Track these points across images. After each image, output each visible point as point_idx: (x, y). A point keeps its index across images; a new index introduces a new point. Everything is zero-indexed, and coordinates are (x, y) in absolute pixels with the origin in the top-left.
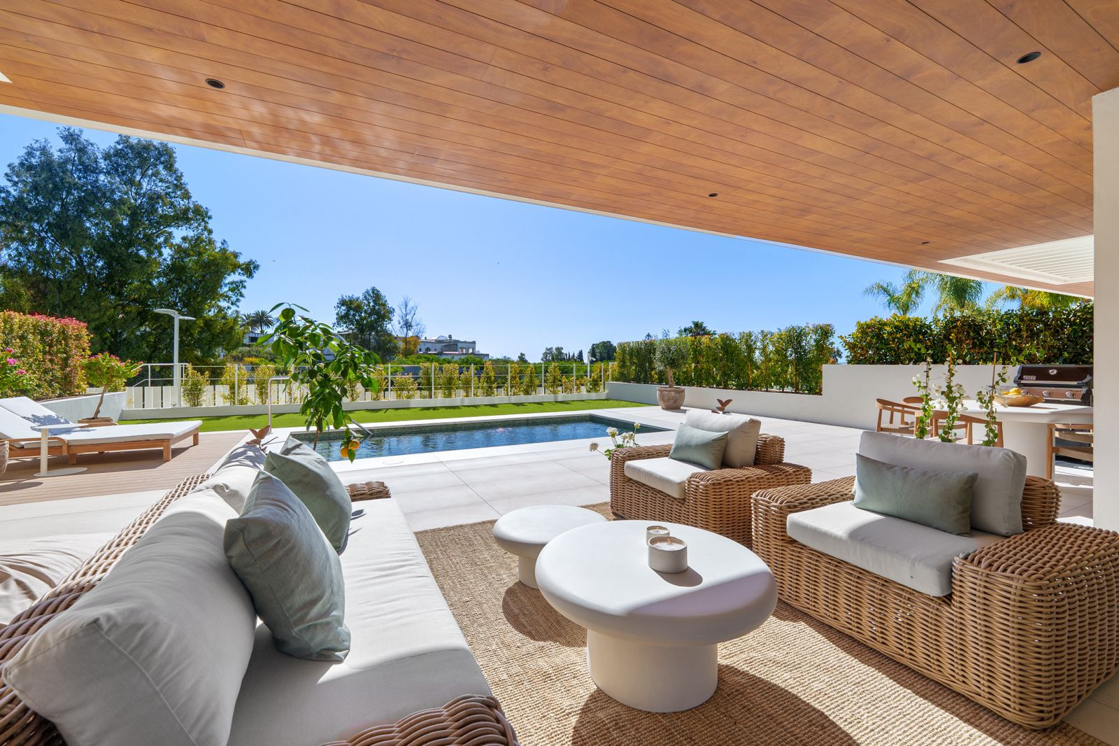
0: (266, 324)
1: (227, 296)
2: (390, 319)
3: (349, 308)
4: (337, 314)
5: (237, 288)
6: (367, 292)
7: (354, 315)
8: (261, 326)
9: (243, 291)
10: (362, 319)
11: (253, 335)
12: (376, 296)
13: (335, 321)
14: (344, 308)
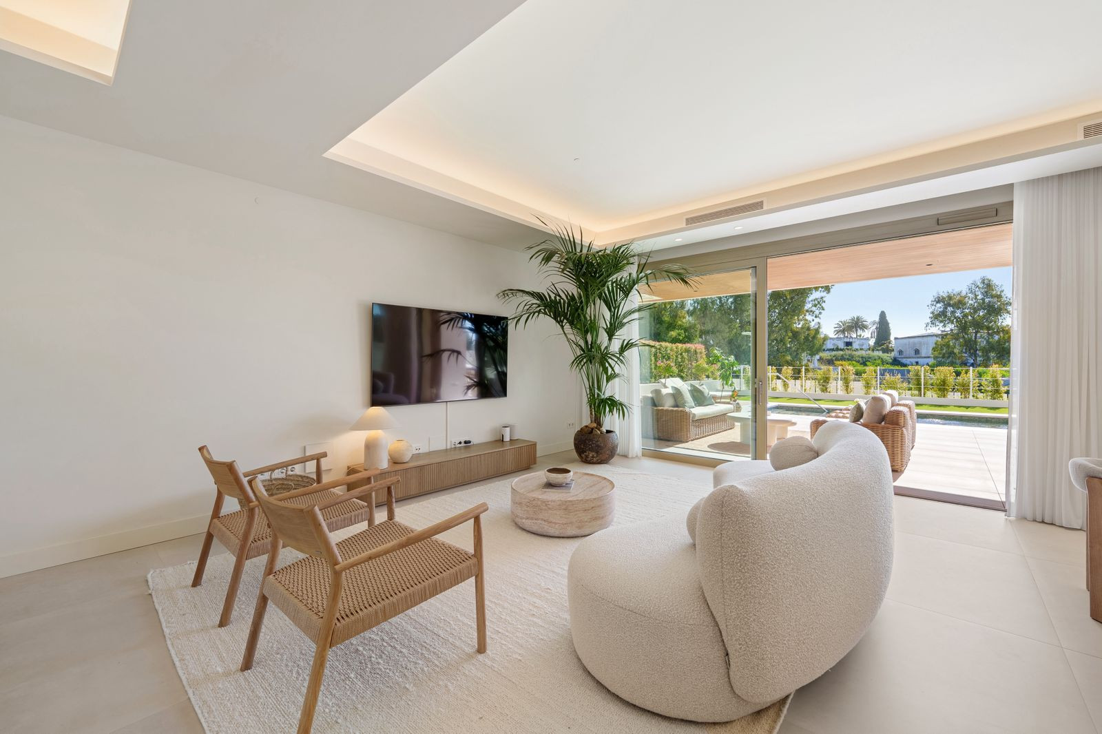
0: (860, 328)
1: (811, 311)
2: (1008, 312)
3: (947, 306)
4: (932, 313)
5: (819, 303)
6: (974, 284)
7: (953, 312)
8: (857, 331)
9: (823, 305)
10: (965, 316)
11: (848, 340)
12: (988, 286)
13: (929, 321)
14: (939, 305)
